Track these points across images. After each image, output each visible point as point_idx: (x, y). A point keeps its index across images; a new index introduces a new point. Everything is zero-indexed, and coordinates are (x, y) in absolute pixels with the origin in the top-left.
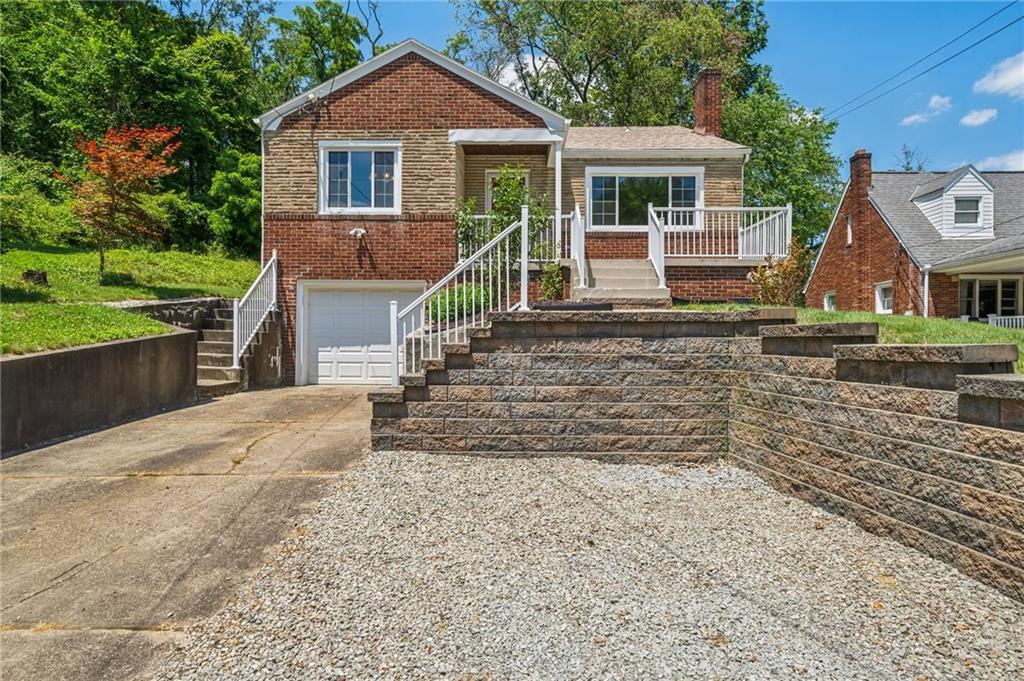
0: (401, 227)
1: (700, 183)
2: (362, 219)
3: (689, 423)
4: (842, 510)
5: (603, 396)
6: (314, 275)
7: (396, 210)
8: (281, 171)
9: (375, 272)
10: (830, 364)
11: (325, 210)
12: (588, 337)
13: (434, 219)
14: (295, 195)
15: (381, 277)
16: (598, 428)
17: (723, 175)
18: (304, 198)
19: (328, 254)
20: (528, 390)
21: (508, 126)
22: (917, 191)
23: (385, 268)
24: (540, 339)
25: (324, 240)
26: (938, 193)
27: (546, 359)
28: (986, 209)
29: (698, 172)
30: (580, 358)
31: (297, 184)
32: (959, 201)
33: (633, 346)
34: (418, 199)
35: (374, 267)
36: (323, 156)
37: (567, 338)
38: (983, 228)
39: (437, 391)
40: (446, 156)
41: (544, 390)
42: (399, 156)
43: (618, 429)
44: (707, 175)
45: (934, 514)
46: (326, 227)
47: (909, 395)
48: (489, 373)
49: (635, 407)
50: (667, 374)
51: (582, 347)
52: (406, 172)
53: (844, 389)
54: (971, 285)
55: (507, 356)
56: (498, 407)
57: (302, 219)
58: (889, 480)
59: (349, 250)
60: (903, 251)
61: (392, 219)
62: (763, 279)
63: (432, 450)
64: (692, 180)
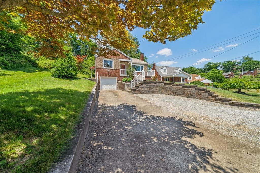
0: (114, 70)
1: (143, 67)
2: (109, 69)
3: (158, 91)
4: (173, 95)
5: (151, 88)
6: (103, 76)
7: (113, 68)
8: (98, 62)
9: (110, 76)
10: (172, 85)
11: (104, 68)
12: (150, 83)
13: (118, 70)
14: (100, 65)
15: (111, 76)
16: (151, 91)
17: (146, 66)
18: (101, 66)
19: (105, 73)
20: (146, 88)
21: (126, 59)
22: (160, 68)
23: (112, 75)
24: (146, 84)
25: (104, 71)
26: (162, 69)
27: (147, 85)
28: (166, 70)
29: (143, 65)
30: (150, 85)
31: (100, 64)
32: (164, 70)
33: (153, 84)
34: (116, 67)
35: (110, 75)
36: (103, 61)
37: (149, 83)
38: (166, 73)
39: (138, 88)
40: (119, 62)
41: (147, 88)
42: (113, 62)
43: (152, 91)
44: (144, 66)
45: (181, 94)
46: (104, 70)
47: (179, 87)
48: (142, 87)
49: (154, 89)
50: (156, 87)
51: (150, 84)
52: (114, 64)
53: (173, 87)
54: (165, 79)
55: (144, 85)
56: (143, 90)
57: (101, 69)
58: (177, 92)
59: (107, 73)
60: (159, 75)
61: (112, 69)
62: (153, 78)
63: (138, 94)
64: (143, 66)
